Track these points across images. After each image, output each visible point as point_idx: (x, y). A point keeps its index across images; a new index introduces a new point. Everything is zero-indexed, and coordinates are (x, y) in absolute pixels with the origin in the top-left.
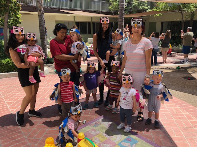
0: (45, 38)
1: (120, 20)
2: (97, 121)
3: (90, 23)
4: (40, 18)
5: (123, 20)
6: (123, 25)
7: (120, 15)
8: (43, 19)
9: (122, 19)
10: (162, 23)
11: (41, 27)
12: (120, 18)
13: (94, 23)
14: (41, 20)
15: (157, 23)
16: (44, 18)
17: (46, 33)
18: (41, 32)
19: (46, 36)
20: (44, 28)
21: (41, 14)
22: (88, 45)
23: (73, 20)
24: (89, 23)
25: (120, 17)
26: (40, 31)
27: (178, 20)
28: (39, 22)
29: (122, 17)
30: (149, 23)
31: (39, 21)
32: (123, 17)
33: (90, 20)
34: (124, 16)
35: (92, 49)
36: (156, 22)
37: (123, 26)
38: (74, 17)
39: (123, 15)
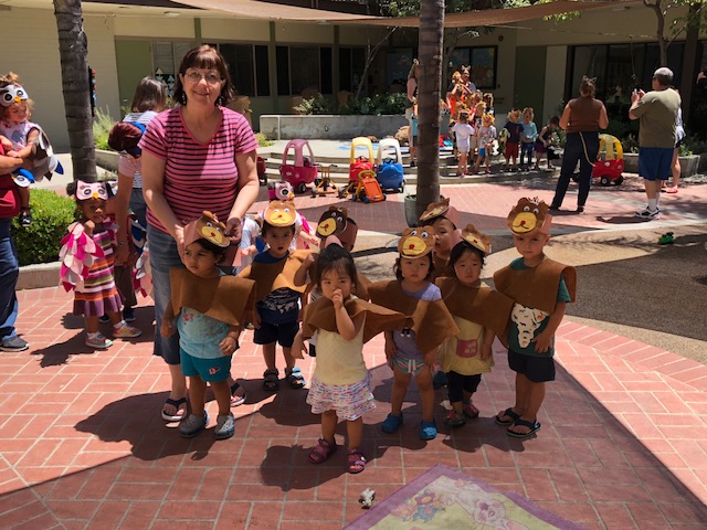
0: (90, 117)
1: (424, 36)
2: (422, 492)
3: (266, 47)
4: (67, 26)
5: (440, 35)
6: (441, 57)
7: (427, 15)
8: (76, 29)
9: (434, 33)
10: (572, 49)
11: (68, 68)
12: (426, 29)
13: (282, 50)
14: (66, 34)
15: (549, 48)
16: (80, 26)
17: (92, 94)
18: (72, 87)
19: (93, 106)
20: (83, 69)
21: (70, 6)
22: (262, 145)
23: (194, 36)
24: (262, 49)
25: (426, 25)
26: (64, 83)
27: (645, 37)
28: (57, 45)
29: (435, 26)
30: (518, 49)
31: (60, 39)
32: (439, 25)
33: (263, 37)
34: (445, 21)
35: (289, 162)
36: (545, 47)
37: (438, 61)
38: (197, 21)
39: (440, 17)
